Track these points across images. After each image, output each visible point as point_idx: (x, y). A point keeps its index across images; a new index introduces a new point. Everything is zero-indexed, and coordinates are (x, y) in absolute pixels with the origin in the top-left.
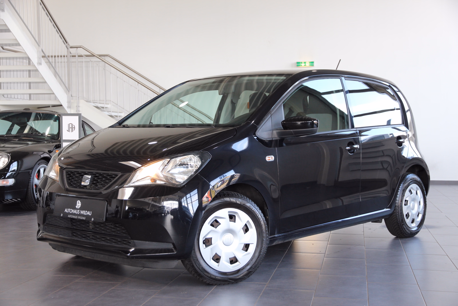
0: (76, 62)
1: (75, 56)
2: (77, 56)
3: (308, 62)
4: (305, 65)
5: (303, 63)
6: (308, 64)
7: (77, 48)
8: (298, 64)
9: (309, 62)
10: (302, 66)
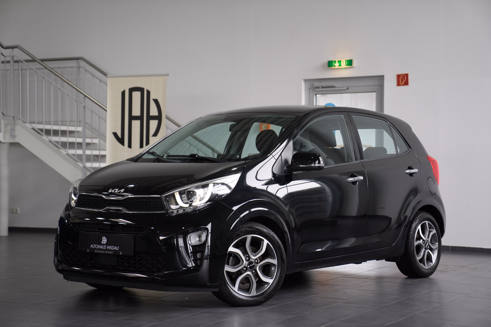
0: (10, 70)
1: (8, 62)
2: (12, 62)
3: (344, 61)
4: (340, 65)
5: (337, 62)
6: (344, 64)
7: (12, 48)
8: (330, 64)
9: (346, 61)
10: (335, 66)
